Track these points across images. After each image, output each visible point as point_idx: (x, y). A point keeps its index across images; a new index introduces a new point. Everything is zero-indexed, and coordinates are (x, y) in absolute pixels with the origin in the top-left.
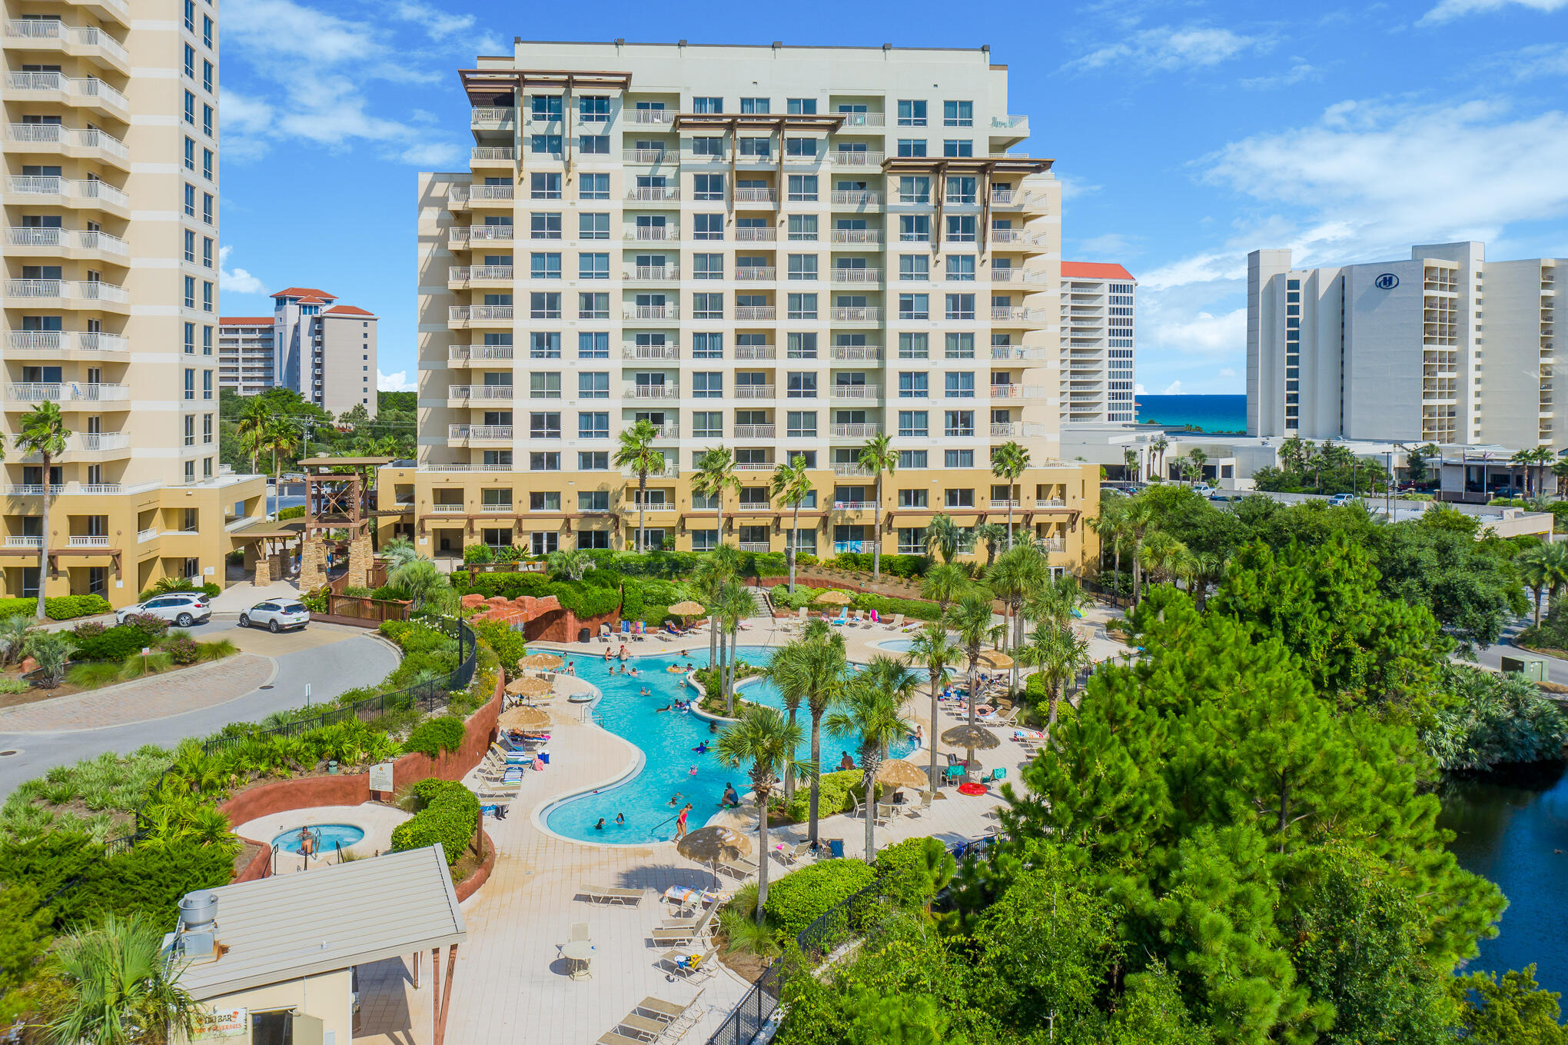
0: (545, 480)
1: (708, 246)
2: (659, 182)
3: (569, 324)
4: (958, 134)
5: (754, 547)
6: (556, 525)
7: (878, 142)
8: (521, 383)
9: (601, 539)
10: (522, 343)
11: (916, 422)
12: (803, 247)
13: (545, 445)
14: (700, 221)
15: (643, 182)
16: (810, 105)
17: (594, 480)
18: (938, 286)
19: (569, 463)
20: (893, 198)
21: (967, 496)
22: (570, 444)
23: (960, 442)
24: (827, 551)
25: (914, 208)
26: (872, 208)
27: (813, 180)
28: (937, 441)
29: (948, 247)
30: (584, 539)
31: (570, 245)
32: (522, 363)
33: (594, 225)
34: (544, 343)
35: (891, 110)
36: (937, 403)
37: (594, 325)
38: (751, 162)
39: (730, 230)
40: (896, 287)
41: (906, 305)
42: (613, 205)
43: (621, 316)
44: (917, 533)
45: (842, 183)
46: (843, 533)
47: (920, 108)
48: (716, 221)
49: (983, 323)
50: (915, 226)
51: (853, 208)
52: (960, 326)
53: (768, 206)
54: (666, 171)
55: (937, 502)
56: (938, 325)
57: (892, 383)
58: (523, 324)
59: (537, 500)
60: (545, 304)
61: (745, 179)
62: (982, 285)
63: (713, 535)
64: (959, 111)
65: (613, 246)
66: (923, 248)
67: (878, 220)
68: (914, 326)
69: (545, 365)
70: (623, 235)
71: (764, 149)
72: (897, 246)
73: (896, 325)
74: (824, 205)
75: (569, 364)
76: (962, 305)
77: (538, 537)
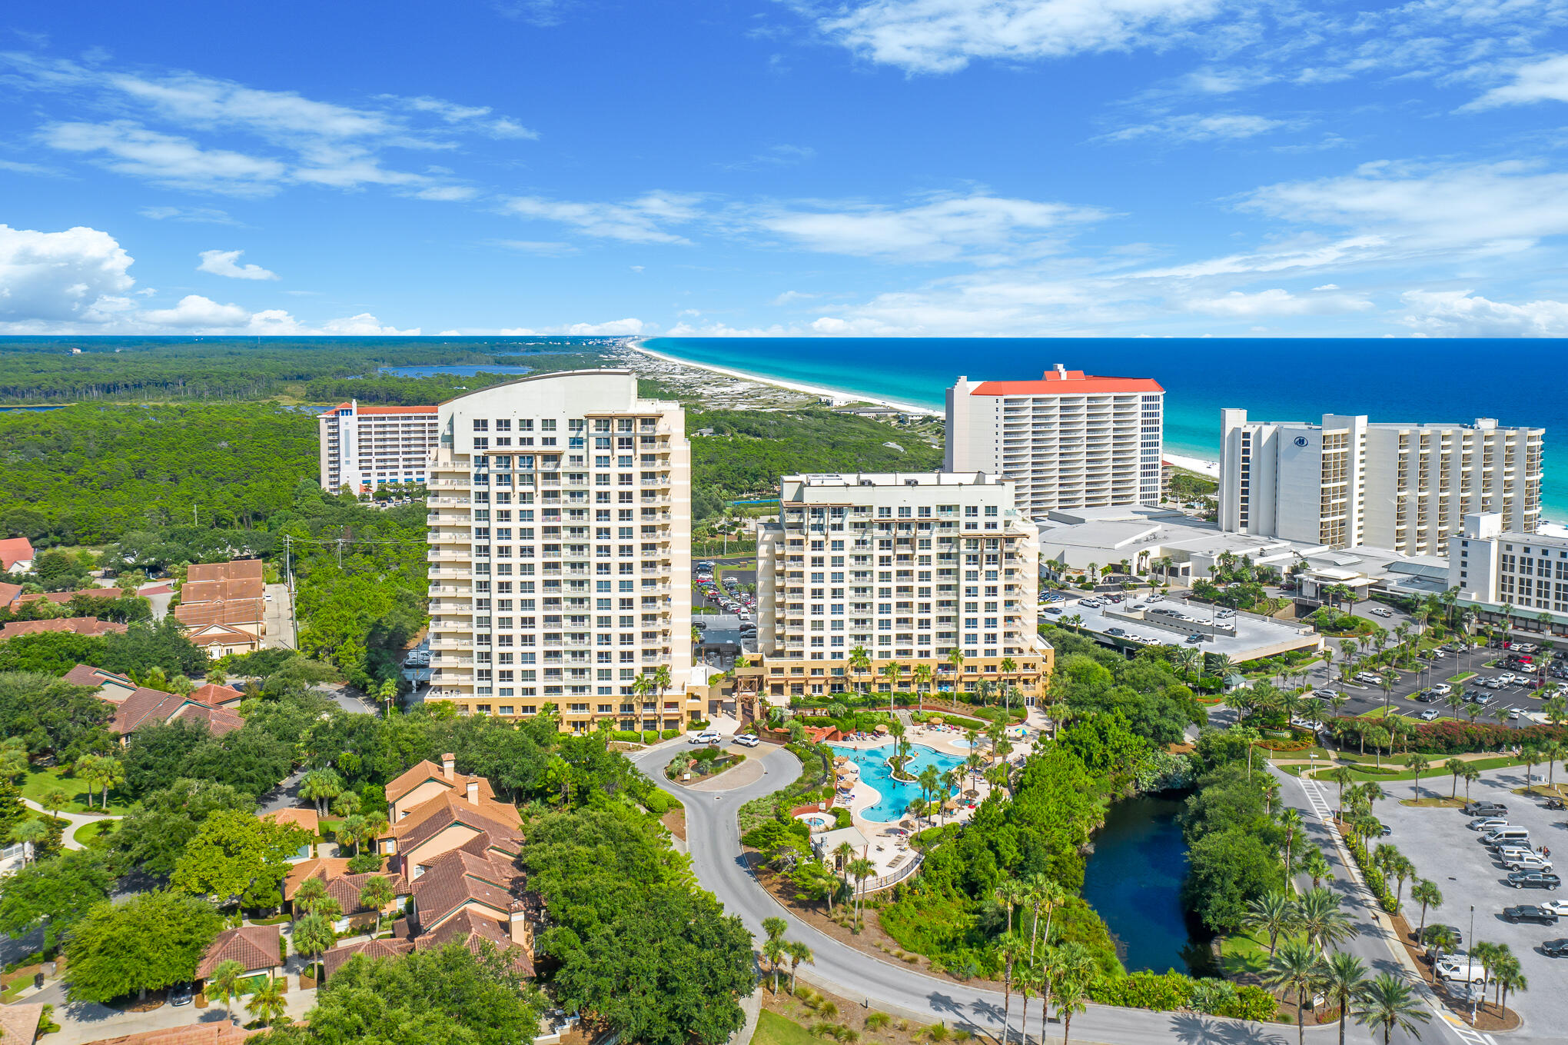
0: (817, 664)
1: (885, 569)
2: (864, 542)
3: (827, 601)
4: (991, 519)
5: (904, 690)
6: (822, 682)
7: (957, 523)
8: (807, 625)
9: (841, 687)
10: (808, 609)
11: (972, 638)
12: (925, 568)
13: (817, 649)
14: (882, 559)
15: (857, 542)
16: (928, 510)
17: (838, 663)
18: (982, 583)
19: (827, 657)
20: (963, 548)
21: (994, 668)
22: (827, 649)
23: (991, 646)
24: (934, 691)
25: (971, 551)
26: (954, 551)
27: (929, 542)
28: (981, 646)
29: (986, 567)
30: (833, 687)
31: (827, 569)
32: (808, 617)
33: (838, 561)
34: (817, 609)
35: (963, 510)
36: (981, 631)
37: (837, 601)
38: (902, 534)
39: (894, 562)
40: (964, 584)
41: (968, 590)
42: (845, 553)
43: (849, 597)
44: (973, 683)
45: (942, 540)
46: (941, 684)
47: (975, 509)
48: (888, 558)
49: (1001, 598)
50: (973, 559)
51: (946, 551)
52: (991, 599)
53: (910, 552)
54: (867, 537)
55: (981, 671)
56: (982, 599)
57: (962, 623)
58: (808, 601)
59: (814, 671)
60: (817, 593)
61: (900, 541)
62: (1001, 582)
63: (888, 685)
64: (991, 510)
65: (845, 569)
66: (976, 568)
67: (958, 555)
68: (972, 599)
69: (817, 617)
70: (850, 564)
71: (908, 527)
72: (964, 568)
73: (964, 599)
74: (934, 551)
75: (827, 617)
76: (993, 591)
77: (814, 686)
